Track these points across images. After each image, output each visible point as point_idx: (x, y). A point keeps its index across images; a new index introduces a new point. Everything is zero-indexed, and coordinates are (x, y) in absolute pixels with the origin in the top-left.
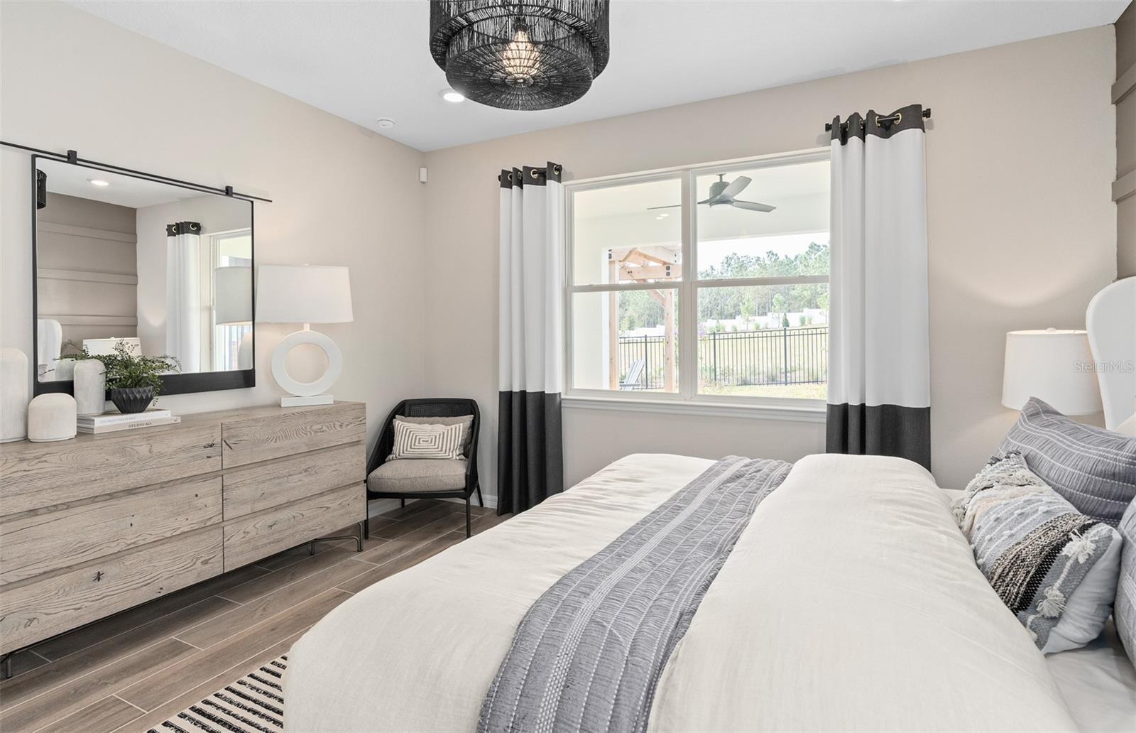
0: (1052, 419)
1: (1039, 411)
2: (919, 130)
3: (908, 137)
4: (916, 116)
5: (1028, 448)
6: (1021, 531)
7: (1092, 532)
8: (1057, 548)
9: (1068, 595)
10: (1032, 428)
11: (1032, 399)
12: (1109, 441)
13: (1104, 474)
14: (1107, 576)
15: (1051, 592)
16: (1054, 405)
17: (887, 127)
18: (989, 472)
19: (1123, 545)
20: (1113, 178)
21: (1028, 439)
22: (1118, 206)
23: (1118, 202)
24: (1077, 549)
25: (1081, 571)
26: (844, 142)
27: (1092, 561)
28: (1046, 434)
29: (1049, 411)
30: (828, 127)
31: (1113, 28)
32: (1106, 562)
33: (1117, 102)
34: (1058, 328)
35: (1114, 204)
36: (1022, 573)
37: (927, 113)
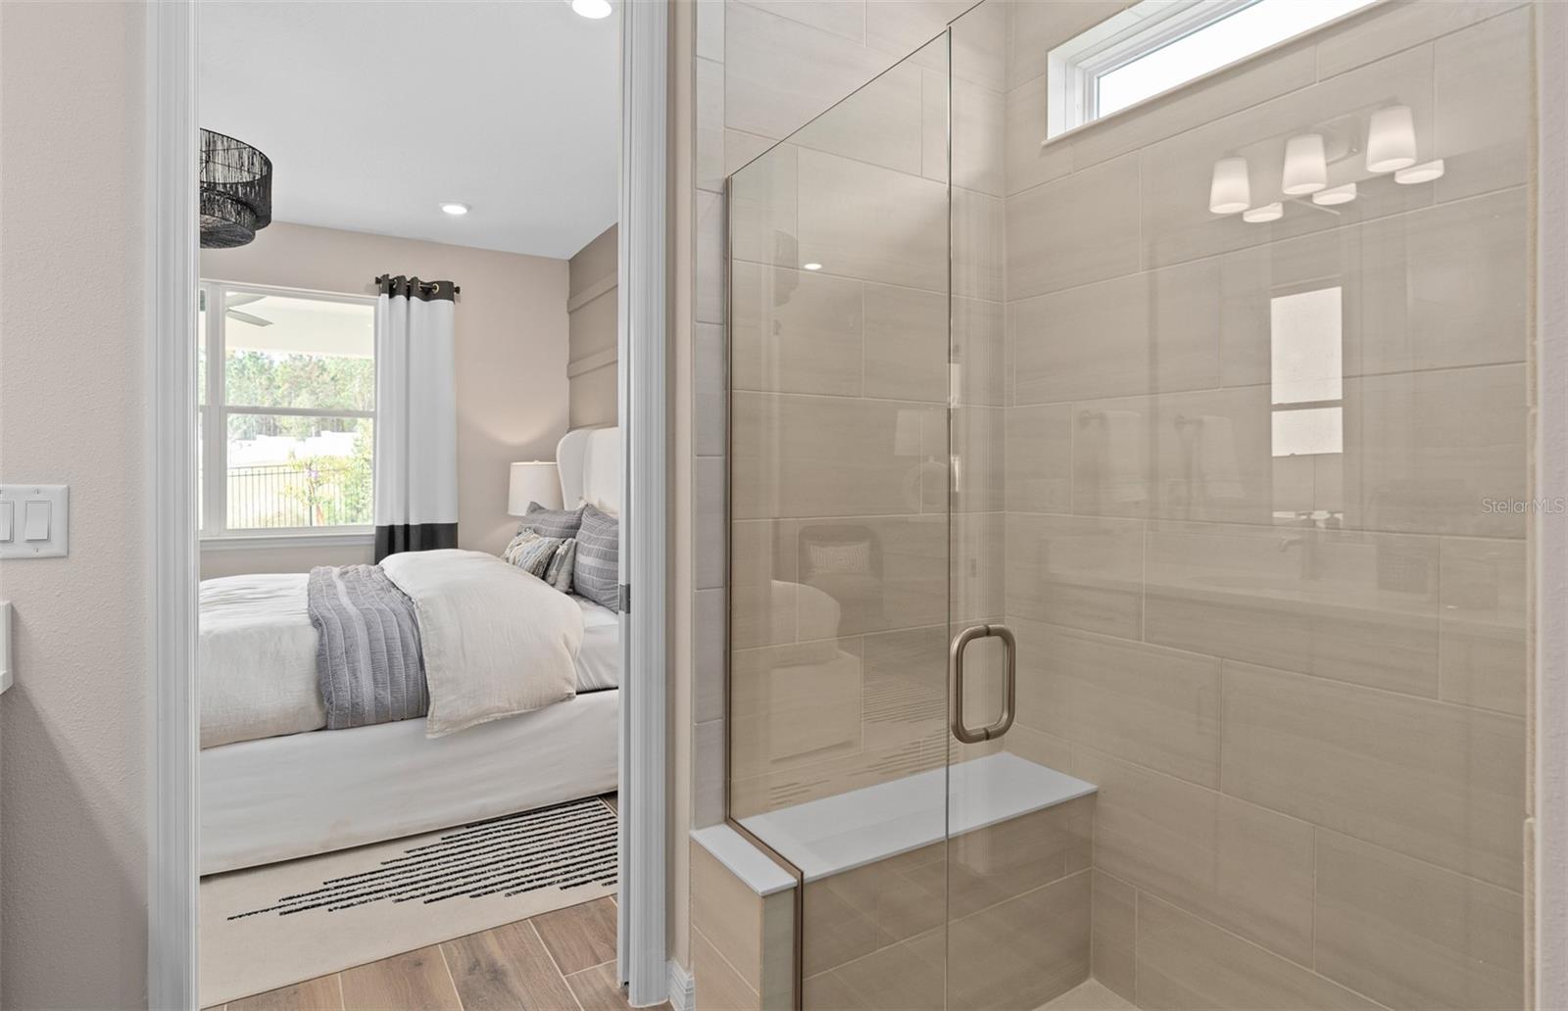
0: (542, 511)
1: (535, 508)
2: (451, 302)
3: (442, 305)
4: (449, 291)
5: (533, 526)
6: (539, 553)
7: (566, 543)
8: (555, 553)
9: (558, 571)
10: (535, 516)
11: (532, 503)
12: (569, 513)
13: (567, 528)
14: (571, 560)
15: (553, 572)
16: (541, 505)
17: (427, 292)
18: (517, 539)
19: (577, 544)
20: (567, 363)
21: (534, 521)
22: (571, 383)
23: (570, 378)
24: (561, 550)
25: (563, 558)
26: (391, 296)
27: (567, 553)
28: (542, 517)
29: (541, 508)
30: (378, 281)
31: (568, 263)
32: (571, 554)
33: (570, 313)
34: (541, 461)
35: (568, 380)
36: (541, 568)
37: (457, 290)
